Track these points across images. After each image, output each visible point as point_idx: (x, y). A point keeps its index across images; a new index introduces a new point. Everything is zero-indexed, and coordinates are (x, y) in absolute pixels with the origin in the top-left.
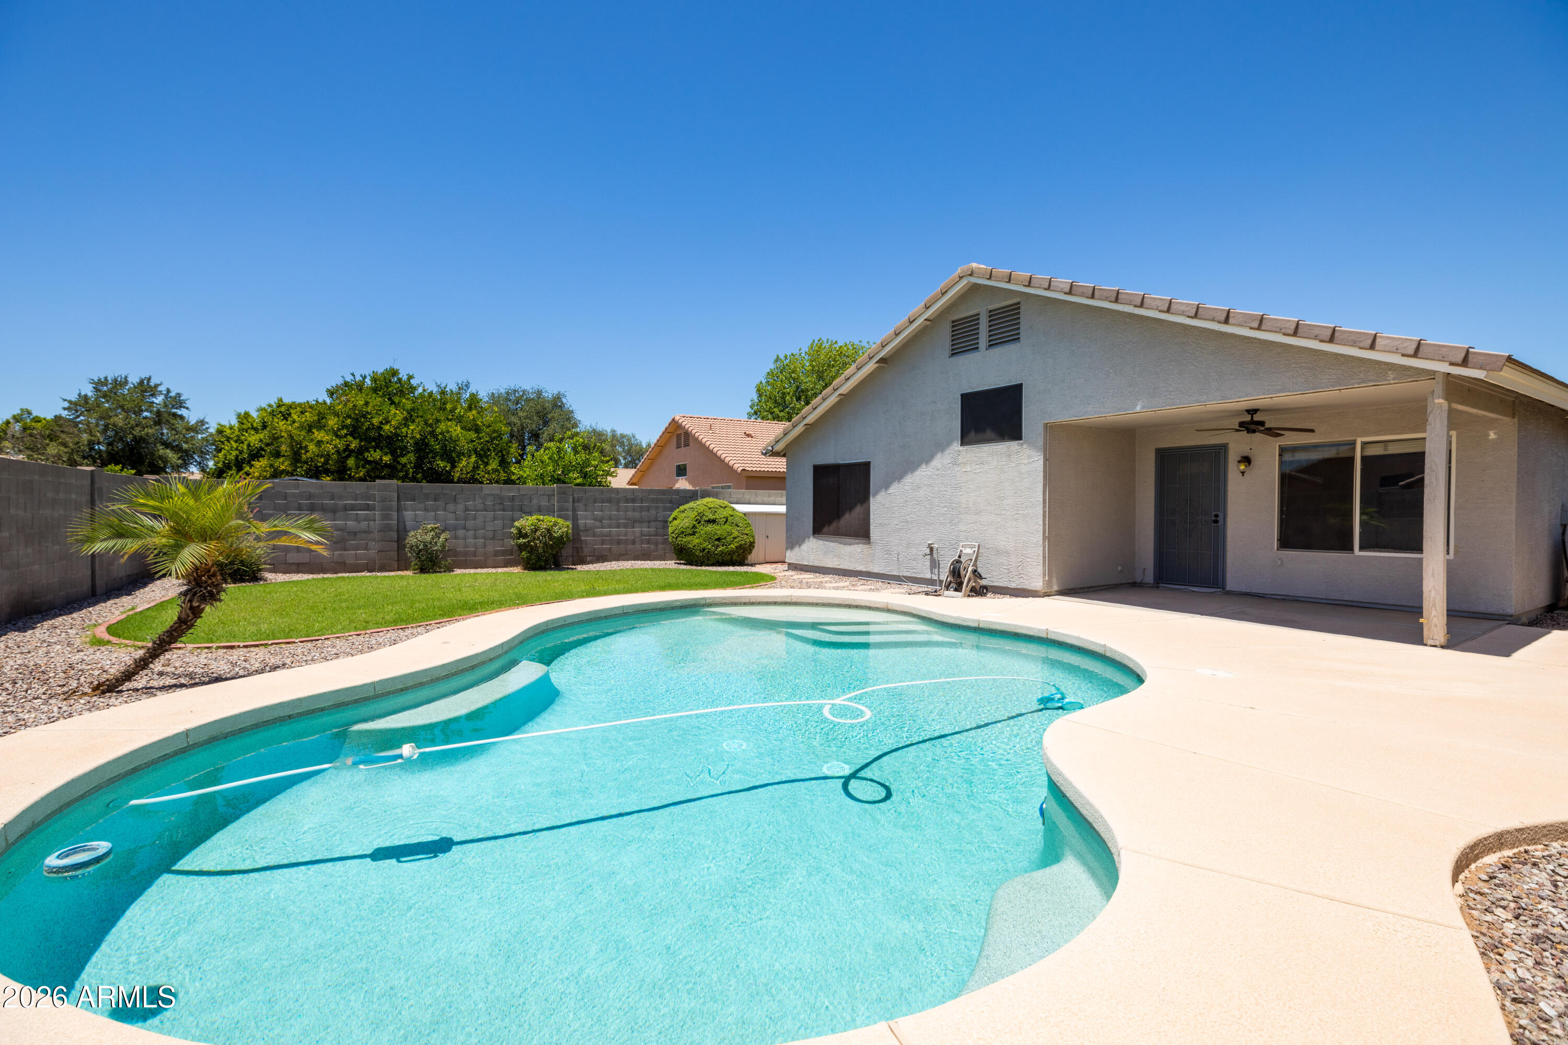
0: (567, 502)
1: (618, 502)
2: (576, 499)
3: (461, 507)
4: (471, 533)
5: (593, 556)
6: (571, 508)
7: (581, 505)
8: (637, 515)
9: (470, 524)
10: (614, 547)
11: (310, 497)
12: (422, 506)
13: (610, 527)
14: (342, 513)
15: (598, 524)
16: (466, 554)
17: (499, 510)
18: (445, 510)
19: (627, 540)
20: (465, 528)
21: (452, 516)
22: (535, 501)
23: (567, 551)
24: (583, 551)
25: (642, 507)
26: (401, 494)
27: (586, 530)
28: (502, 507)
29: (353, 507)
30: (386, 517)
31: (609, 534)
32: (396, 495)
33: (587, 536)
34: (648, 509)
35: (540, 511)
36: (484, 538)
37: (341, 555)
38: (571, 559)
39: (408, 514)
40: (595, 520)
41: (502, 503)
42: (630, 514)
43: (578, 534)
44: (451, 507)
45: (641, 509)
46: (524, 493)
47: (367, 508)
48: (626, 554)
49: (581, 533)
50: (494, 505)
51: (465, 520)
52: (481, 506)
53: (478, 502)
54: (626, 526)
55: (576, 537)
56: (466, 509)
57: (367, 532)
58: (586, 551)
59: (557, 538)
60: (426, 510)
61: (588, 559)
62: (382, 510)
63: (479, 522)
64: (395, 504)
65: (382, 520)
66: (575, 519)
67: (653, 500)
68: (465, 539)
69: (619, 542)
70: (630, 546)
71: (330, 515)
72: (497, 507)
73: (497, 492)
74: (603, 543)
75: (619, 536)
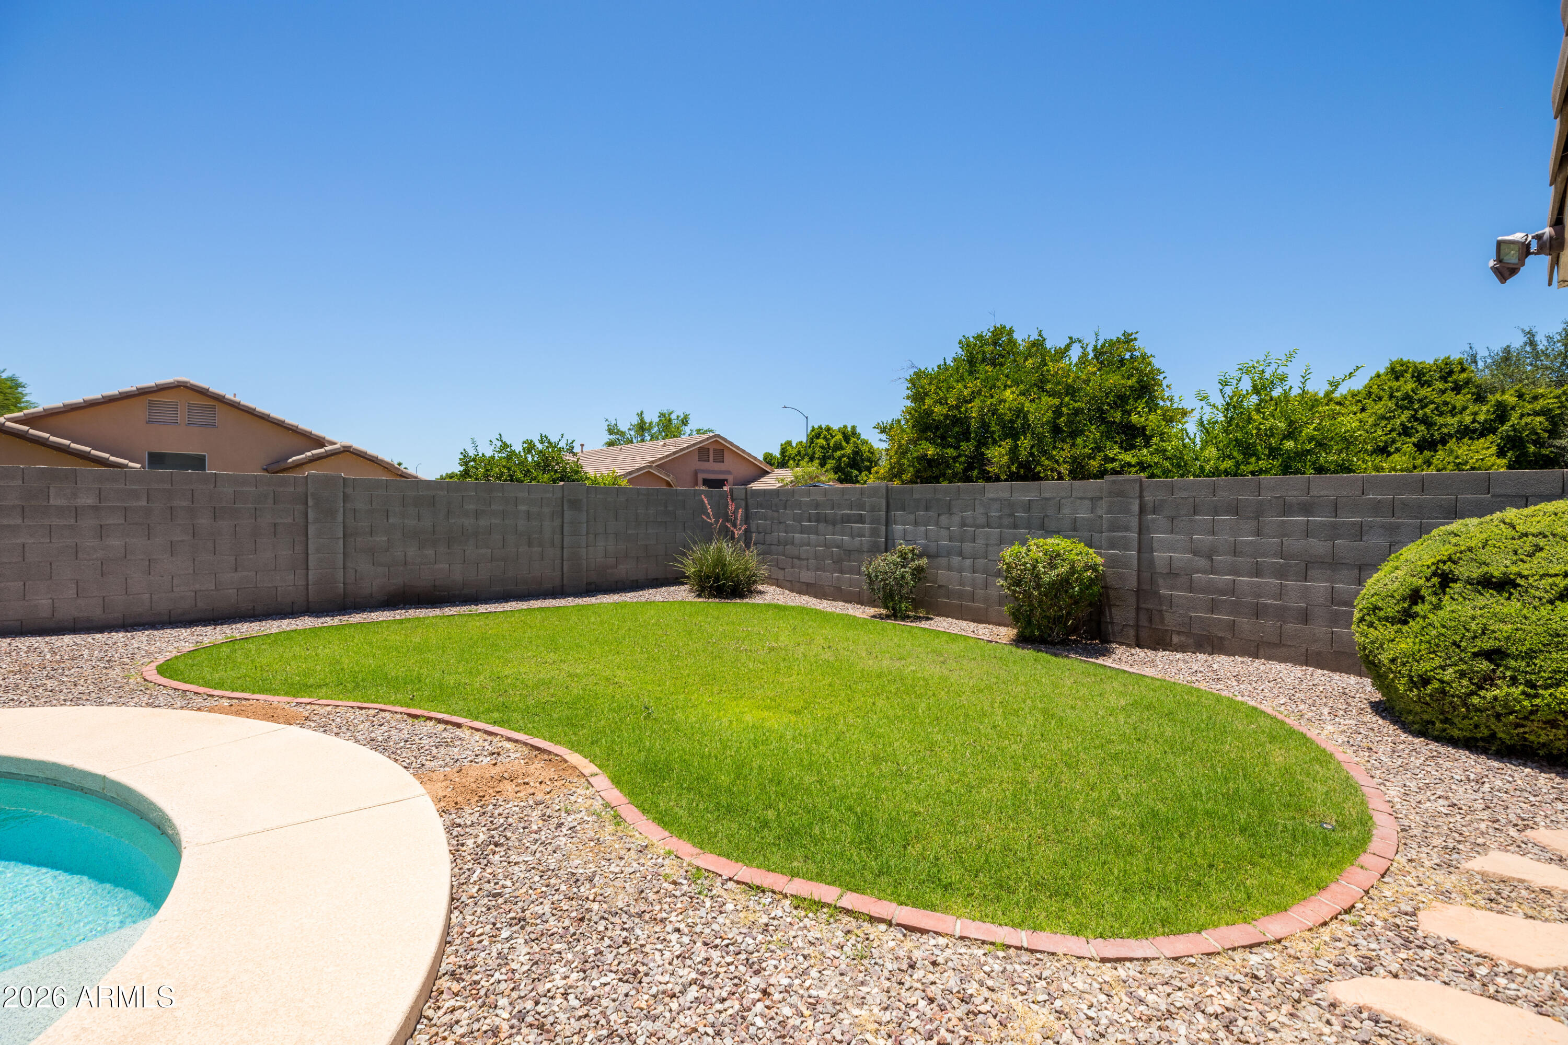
0: (1128, 511)
1: (1259, 511)
2: (1150, 505)
3: (956, 519)
4: (968, 562)
5: (1189, 634)
6: (1135, 524)
7: (1160, 520)
8: (1319, 546)
9: (968, 547)
10: (1245, 623)
11: (817, 505)
12: (911, 517)
13: (1235, 571)
14: (840, 526)
15: (1202, 562)
16: (961, 595)
17: (1007, 527)
18: (937, 524)
19: (1284, 609)
20: (960, 554)
21: (944, 533)
22: (1066, 511)
23: (1122, 615)
24: (1162, 619)
25: (1334, 526)
26: (891, 501)
27: (1172, 574)
28: (1011, 520)
29: (847, 519)
30: (875, 532)
31: (1232, 589)
32: (884, 502)
33: (1173, 588)
34: (1360, 532)
35: (1073, 530)
36: (985, 572)
37: (838, 579)
38: (1132, 632)
39: (898, 529)
40: (1195, 553)
41: (1012, 515)
42: (1295, 543)
43: (1152, 581)
44: (944, 519)
45: (1334, 532)
46: (1047, 495)
47: (861, 519)
48: (1280, 644)
49: (1161, 581)
50: (1000, 517)
51: (962, 541)
52: (982, 520)
53: (980, 510)
54: (1281, 573)
55: (1145, 587)
56: (963, 524)
57: (860, 551)
58: (1171, 620)
59: (1051, 585)
60: (916, 523)
61: (1175, 639)
62: (872, 523)
63: (979, 544)
64: (883, 514)
65: (871, 536)
66: (1145, 547)
67: (1376, 508)
68: (960, 571)
69: (1258, 612)
70: (1291, 627)
71: (830, 528)
72: (1006, 521)
73: (1005, 495)
74: (1213, 607)
75: (1259, 596)
